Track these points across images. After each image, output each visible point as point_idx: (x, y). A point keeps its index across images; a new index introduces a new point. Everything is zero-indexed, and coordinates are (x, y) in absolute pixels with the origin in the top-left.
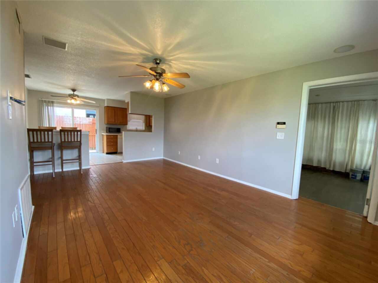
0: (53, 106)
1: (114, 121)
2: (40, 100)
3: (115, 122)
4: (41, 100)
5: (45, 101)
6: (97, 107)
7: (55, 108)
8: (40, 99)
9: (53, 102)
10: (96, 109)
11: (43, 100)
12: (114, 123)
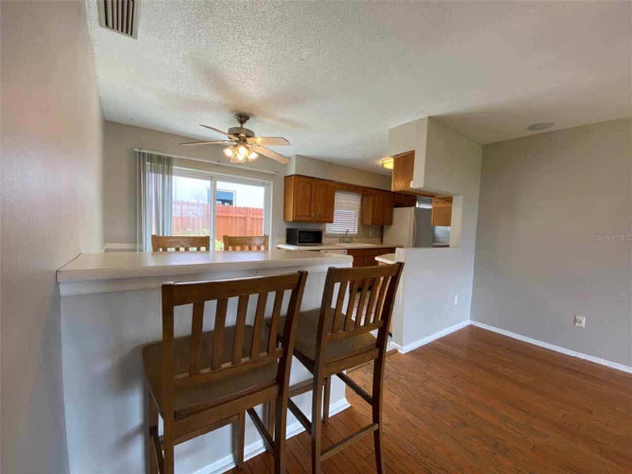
0: (170, 172)
1: (307, 213)
2: (136, 152)
3: (310, 216)
4: (140, 152)
5: (150, 157)
6: (270, 176)
7: (174, 178)
8: (137, 150)
9: (169, 161)
10: (267, 182)
11: (144, 153)
12: (309, 219)
